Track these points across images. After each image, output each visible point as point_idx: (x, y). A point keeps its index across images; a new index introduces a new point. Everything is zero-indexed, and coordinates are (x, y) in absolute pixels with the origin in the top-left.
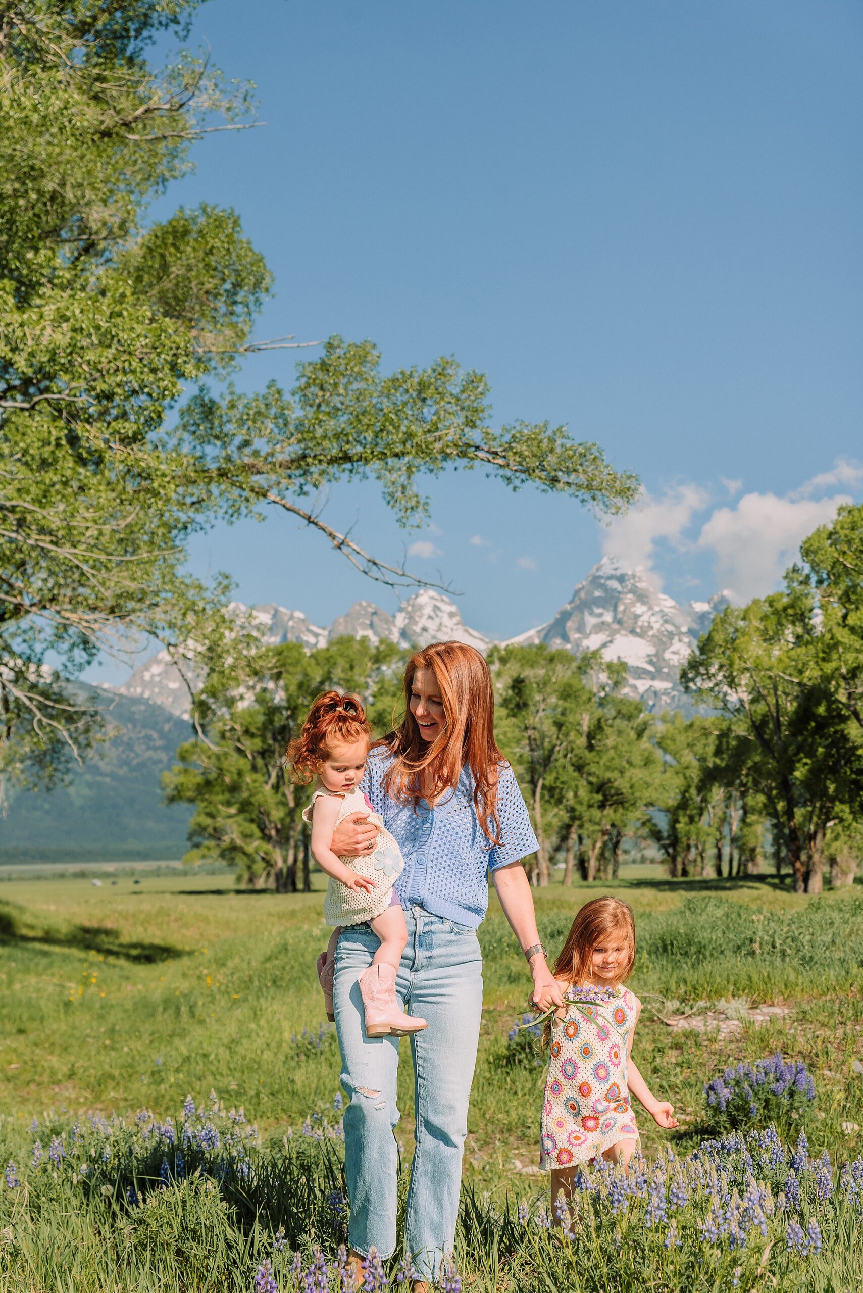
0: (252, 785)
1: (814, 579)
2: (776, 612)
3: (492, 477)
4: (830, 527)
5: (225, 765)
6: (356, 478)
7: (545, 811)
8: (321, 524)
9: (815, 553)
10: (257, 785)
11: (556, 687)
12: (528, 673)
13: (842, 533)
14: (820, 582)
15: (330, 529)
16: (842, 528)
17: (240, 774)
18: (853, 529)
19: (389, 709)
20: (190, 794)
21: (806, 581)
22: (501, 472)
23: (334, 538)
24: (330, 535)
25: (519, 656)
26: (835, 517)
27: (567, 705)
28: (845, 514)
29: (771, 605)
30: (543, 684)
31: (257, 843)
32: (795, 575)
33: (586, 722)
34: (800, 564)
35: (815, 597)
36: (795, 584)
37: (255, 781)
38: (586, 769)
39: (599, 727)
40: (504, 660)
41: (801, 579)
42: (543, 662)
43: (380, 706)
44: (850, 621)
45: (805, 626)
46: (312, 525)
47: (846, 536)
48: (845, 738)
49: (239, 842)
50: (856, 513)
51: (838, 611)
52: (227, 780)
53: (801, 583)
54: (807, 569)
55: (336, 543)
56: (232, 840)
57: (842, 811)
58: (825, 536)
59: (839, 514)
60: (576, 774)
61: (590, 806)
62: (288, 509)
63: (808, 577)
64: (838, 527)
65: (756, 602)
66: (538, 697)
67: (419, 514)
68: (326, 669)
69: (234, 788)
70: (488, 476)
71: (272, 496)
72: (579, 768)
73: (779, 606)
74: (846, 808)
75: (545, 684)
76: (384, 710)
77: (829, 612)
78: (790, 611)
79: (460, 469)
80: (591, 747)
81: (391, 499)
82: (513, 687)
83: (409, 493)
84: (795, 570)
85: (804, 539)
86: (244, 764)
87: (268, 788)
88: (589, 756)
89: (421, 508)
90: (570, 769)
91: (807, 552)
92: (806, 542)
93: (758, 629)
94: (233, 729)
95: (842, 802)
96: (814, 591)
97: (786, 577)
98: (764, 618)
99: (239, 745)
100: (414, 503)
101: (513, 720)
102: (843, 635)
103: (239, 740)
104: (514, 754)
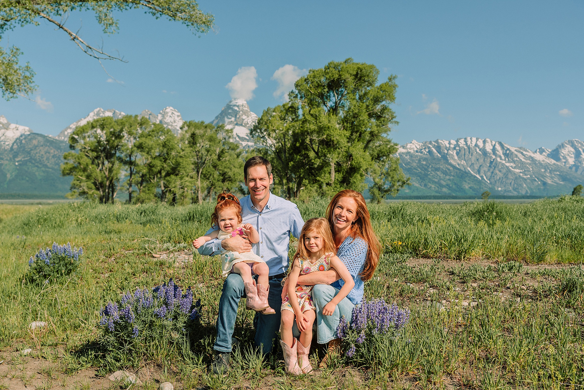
0: (92, 169)
1: (299, 96)
2: (285, 109)
3: (147, 13)
4: (306, 77)
5: (81, 161)
6: (83, 8)
7: (202, 182)
8: (65, 28)
9: (300, 86)
10: (94, 169)
11: (207, 137)
12: (197, 132)
13: (310, 79)
14: (301, 97)
15: (69, 31)
16: (310, 77)
17: (87, 165)
18: (314, 78)
19: (144, 142)
20: (68, 172)
21: (296, 97)
22: (151, 10)
23: (71, 35)
24: (70, 34)
25: (194, 125)
26: (308, 73)
27: (211, 143)
28: (312, 72)
29: (284, 107)
30: (202, 136)
31: (93, 191)
32: (292, 94)
33: (218, 151)
34: (294, 90)
35: (299, 103)
36: (292, 98)
37: (93, 168)
38: (217, 167)
39: (222, 152)
40: (189, 126)
41: (294, 96)
42: (203, 128)
43: (141, 141)
44: (311, 112)
45: (296, 115)
46: (61, 29)
47: (311, 80)
48: (308, 157)
49: (86, 190)
50: (316, 72)
51: (307, 108)
52: (82, 166)
53: (294, 97)
54: (297, 92)
55: (72, 37)
56: (83, 189)
57: (305, 182)
58: (303, 80)
59: (309, 73)
60: (214, 169)
61: (218, 181)
62: (50, 21)
63: (297, 95)
64: (309, 77)
65: (279, 106)
66: (201, 141)
67: (113, 28)
68: (121, 127)
69: (85, 170)
70: (146, 13)
71: (42, 14)
72: (215, 167)
73: (287, 107)
74: (307, 181)
75: (203, 136)
76: (142, 143)
77: (305, 110)
78: (290, 109)
79: (133, 8)
80: (219, 159)
81: (100, 20)
82: (191, 136)
83: (108, 17)
84: (292, 92)
85: (296, 81)
86: (89, 161)
87: (98, 171)
88: (218, 163)
89: (114, 25)
90: (211, 167)
91: (297, 86)
92: (296, 82)
93: (279, 116)
94: (85, 148)
95: (306, 179)
96: (299, 100)
97: (289, 95)
98: (281, 111)
99: (87, 154)
100: (111, 22)
101: (191, 148)
102: (309, 117)
103: (87, 152)
104: (191, 161)
